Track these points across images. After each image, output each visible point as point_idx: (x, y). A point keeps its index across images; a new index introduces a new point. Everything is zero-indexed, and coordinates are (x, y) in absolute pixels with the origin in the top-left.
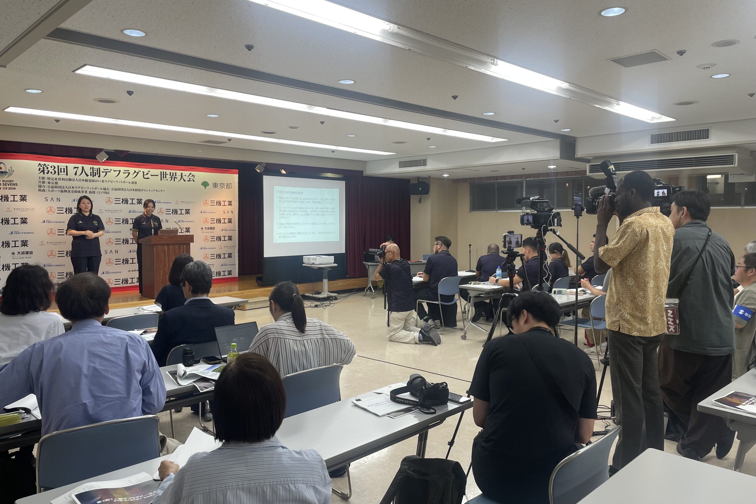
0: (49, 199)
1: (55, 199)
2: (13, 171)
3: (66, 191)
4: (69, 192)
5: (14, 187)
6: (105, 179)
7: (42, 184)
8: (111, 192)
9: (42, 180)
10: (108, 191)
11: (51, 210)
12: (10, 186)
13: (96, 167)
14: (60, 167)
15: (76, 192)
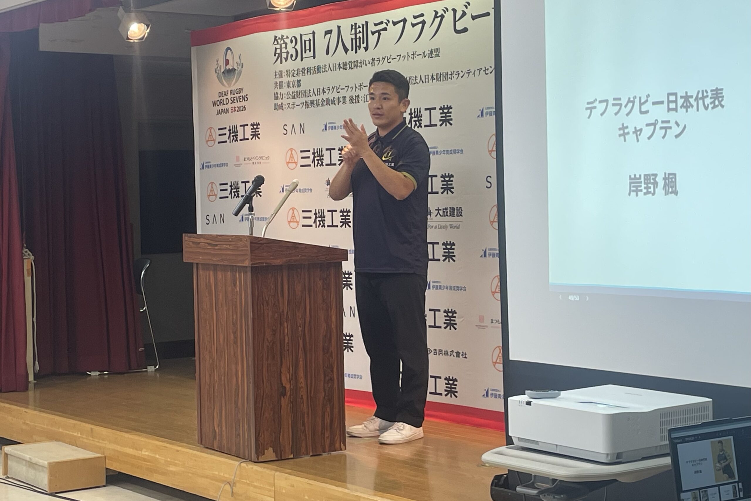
2: (243, 66)
3: (312, 103)
4: (318, 104)
5: (243, 103)
7: (279, 91)
11: (292, 158)
12: (239, 104)
13: (360, 20)
14: (304, 38)
15: (328, 102)
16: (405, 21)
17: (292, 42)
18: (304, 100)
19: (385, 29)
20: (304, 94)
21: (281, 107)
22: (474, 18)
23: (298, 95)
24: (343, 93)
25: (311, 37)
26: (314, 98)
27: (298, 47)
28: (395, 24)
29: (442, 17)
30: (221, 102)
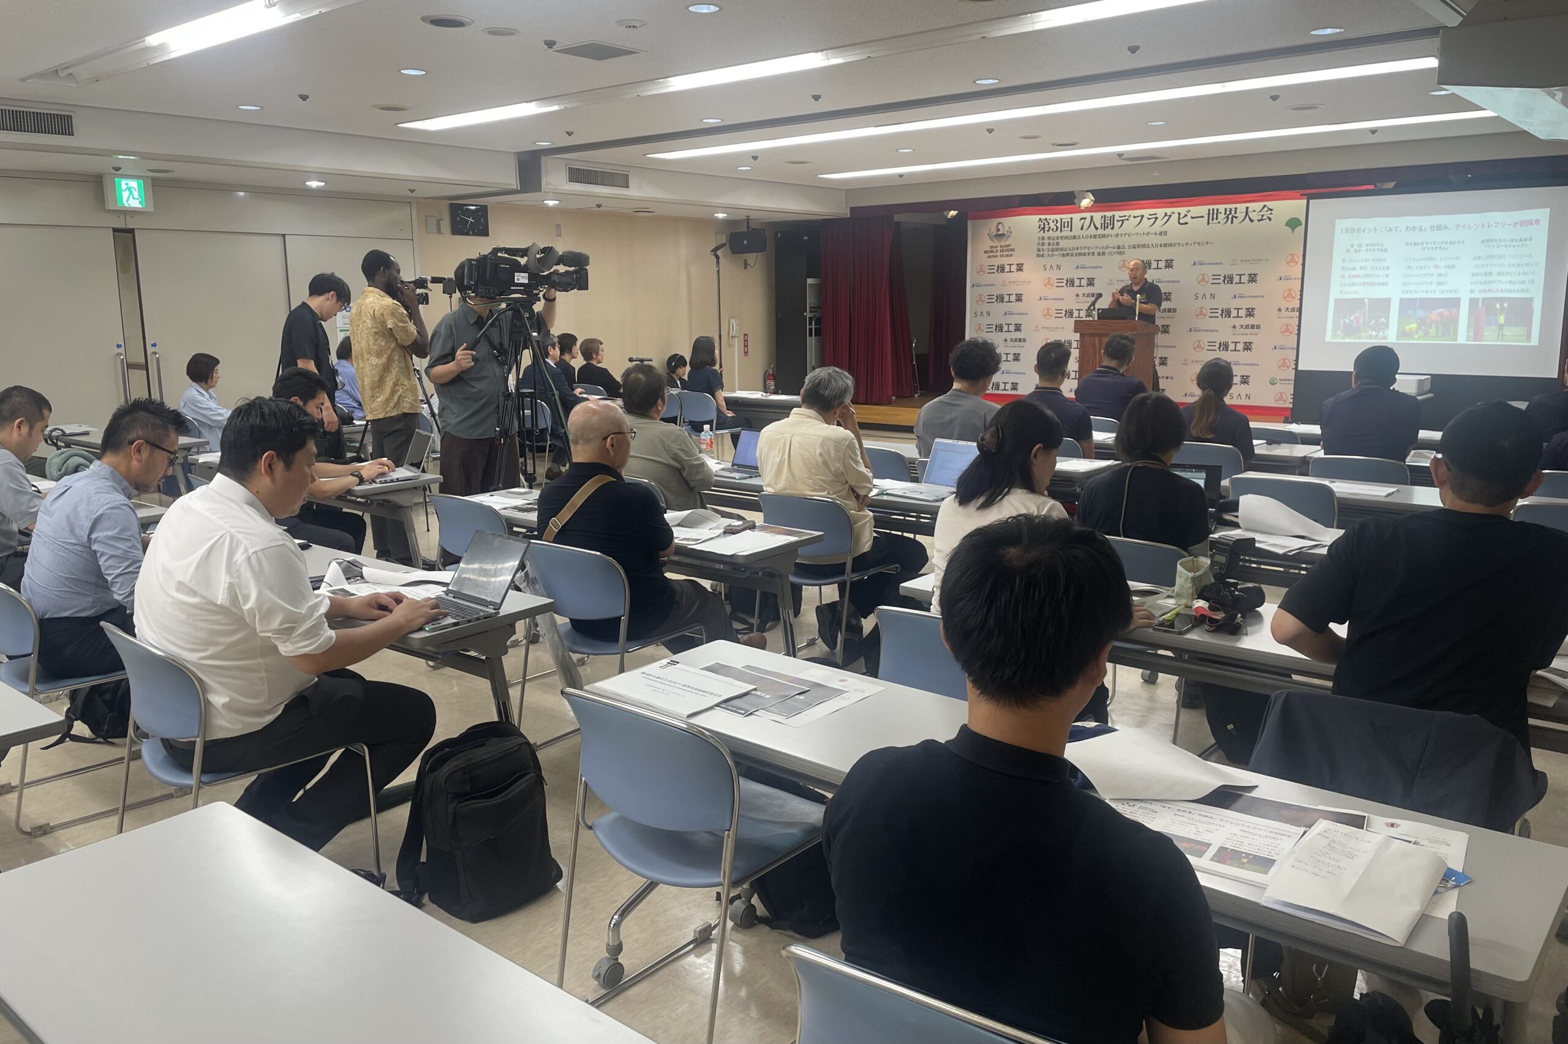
0: (1048, 267)
1: (1055, 267)
2: (1011, 232)
3: (1068, 254)
4: (1072, 255)
5: (1011, 253)
6: (1120, 231)
7: (1041, 247)
8: (1126, 251)
9: (1041, 242)
10: (1123, 250)
11: (1049, 283)
12: (1007, 253)
13: (1109, 214)
14: (1063, 220)
15: (1080, 254)
16: (1143, 216)
17: (1053, 222)
18: (1061, 252)
19: (1128, 219)
20: (1062, 249)
21: (1043, 256)
22: (1192, 218)
23: (1057, 250)
24: (1091, 251)
25: (1069, 220)
26: (1069, 252)
27: (1059, 225)
28: (1134, 217)
29: (1170, 216)
30: (992, 252)
